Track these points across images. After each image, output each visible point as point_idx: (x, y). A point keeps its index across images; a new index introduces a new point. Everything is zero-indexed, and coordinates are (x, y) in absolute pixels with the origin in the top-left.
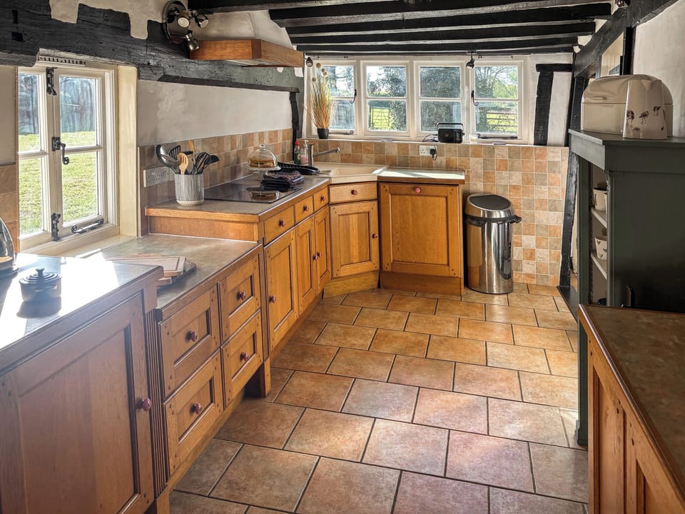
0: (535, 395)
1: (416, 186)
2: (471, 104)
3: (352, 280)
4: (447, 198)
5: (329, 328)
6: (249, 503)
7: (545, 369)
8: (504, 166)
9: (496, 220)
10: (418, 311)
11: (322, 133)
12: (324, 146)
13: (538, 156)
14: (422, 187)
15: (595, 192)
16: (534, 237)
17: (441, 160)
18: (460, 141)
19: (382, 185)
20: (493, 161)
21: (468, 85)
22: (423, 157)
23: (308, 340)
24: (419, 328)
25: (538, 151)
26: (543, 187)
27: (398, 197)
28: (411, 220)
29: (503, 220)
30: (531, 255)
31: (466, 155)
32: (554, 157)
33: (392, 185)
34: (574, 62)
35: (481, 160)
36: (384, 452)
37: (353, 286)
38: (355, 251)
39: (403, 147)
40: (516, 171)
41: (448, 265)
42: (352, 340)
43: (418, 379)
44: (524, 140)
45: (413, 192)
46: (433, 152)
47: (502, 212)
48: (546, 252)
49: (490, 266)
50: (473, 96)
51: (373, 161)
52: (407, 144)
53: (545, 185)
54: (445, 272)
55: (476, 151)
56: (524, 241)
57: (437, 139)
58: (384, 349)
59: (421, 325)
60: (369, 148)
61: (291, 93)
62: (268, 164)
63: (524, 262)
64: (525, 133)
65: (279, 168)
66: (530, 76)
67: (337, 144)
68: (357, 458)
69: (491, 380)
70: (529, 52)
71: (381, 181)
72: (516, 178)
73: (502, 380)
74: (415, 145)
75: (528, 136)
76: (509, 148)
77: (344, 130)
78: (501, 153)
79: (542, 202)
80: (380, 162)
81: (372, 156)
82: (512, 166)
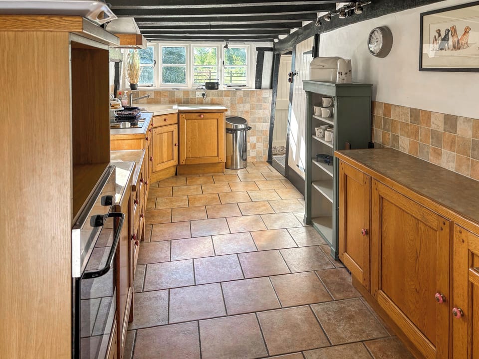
0: (280, 209)
1: (201, 114)
2: (223, 68)
3: (162, 173)
4: (218, 119)
5: (159, 200)
6: (169, 288)
7: (278, 198)
8: (242, 101)
9: (240, 130)
10: (205, 183)
11: (133, 86)
12: (137, 95)
13: (258, 95)
14: (204, 114)
15: (315, 107)
16: (256, 137)
17: (208, 99)
18: (218, 89)
19: (181, 115)
20: (236, 99)
21: (221, 57)
22: (197, 98)
23: (150, 208)
24: (210, 191)
25: (258, 92)
26: (260, 111)
27: (190, 121)
28: (197, 133)
29: (244, 129)
30: (254, 147)
31: (221, 96)
32: (266, 95)
33: (186, 114)
34: (274, 46)
35: (229, 98)
36: (224, 248)
37: (162, 176)
38: (165, 155)
39: (186, 93)
40: (247, 103)
41: (218, 156)
42: (176, 204)
43: (223, 214)
44: (250, 86)
45: (199, 118)
46: (203, 95)
47: (243, 125)
48: (262, 144)
49: (236, 156)
50: (223, 64)
51: (168, 102)
52: (188, 91)
53: (261, 110)
54: (216, 160)
55: (227, 94)
56: (252, 139)
57: (204, 88)
58: (197, 204)
59: (210, 190)
60: (165, 94)
61: (115, 63)
62: (117, 106)
63: (250, 151)
64: (250, 83)
65: (123, 109)
66: (253, 53)
67: (144, 92)
68: (212, 254)
69: (257, 207)
70: (253, 41)
71: (180, 113)
72: (247, 107)
73: (262, 206)
74: (193, 91)
75: (252, 84)
76: (244, 91)
77: (147, 84)
78: (240, 94)
79: (259, 118)
80: (173, 102)
81: (167, 99)
82: (245, 101)
